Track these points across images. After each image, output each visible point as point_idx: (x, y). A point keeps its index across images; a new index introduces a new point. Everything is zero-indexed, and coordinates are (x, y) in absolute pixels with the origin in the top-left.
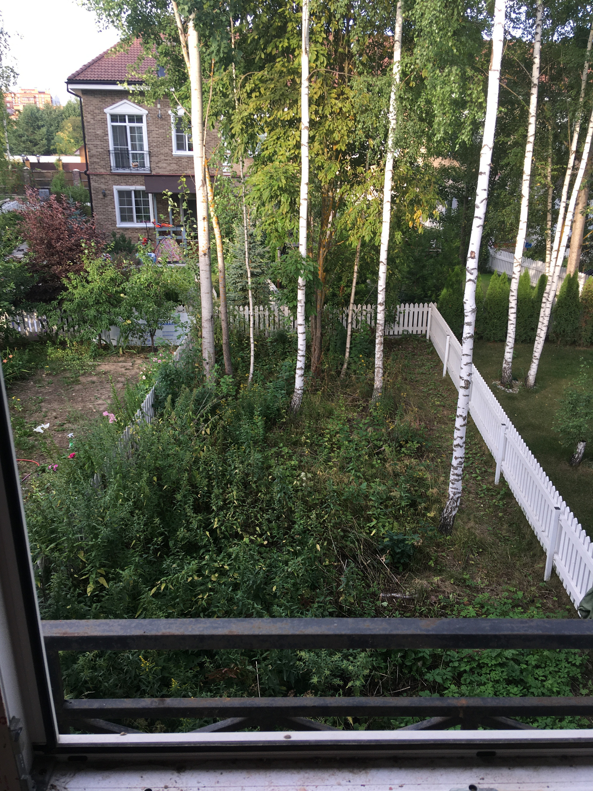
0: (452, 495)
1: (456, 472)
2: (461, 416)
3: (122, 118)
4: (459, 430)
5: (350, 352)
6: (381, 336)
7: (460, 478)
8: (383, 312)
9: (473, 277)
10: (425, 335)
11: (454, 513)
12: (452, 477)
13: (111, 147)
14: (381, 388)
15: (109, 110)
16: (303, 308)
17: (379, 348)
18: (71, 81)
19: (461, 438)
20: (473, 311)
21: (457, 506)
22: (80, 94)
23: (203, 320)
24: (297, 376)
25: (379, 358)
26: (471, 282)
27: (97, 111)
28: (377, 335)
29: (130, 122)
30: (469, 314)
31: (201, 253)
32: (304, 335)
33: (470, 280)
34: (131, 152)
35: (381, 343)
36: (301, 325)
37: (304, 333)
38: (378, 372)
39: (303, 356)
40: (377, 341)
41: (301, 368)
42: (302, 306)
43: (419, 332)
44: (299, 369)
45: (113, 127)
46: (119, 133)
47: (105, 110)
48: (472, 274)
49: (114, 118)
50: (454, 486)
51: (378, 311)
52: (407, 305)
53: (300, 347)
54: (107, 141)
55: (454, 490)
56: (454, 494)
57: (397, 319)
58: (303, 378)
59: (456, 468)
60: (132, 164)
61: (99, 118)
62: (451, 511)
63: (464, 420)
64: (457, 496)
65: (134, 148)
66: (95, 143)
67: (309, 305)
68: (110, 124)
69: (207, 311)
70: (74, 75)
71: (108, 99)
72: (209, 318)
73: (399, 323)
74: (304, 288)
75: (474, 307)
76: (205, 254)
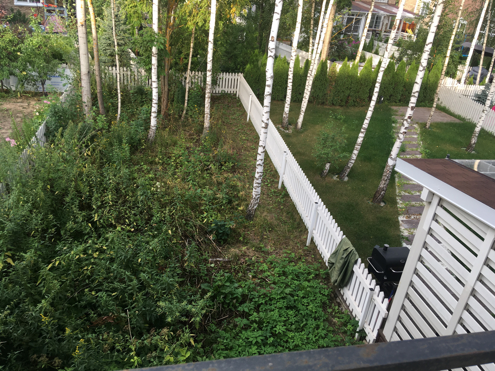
0: (254, 196)
1: (257, 181)
2: (262, 146)
4: (260, 155)
5: (188, 103)
6: (209, 93)
7: (260, 185)
8: (210, 76)
9: (272, 54)
10: (236, 95)
12: (255, 185)
14: (209, 127)
16: (156, 70)
17: (208, 100)
19: (262, 160)
20: (271, 77)
21: (257, 203)
23: (82, 74)
24: (152, 117)
25: (207, 107)
26: (271, 58)
28: (207, 91)
30: (269, 79)
31: (79, 24)
32: (157, 89)
33: (270, 56)
35: (209, 98)
36: (154, 82)
38: (207, 117)
39: (156, 103)
40: (206, 96)
41: (155, 112)
43: (232, 92)
44: (153, 112)
48: (272, 52)
50: (256, 190)
51: (207, 75)
52: (225, 73)
53: (154, 97)
55: (256, 193)
56: (256, 195)
57: (218, 83)
58: (156, 119)
59: (257, 179)
62: (254, 206)
63: (264, 148)
64: (258, 196)
67: (160, 68)
69: (85, 67)
72: (87, 73)
73: (219, 85)
74: (156, 55)
75: (272, 75)
76: (82, 25)
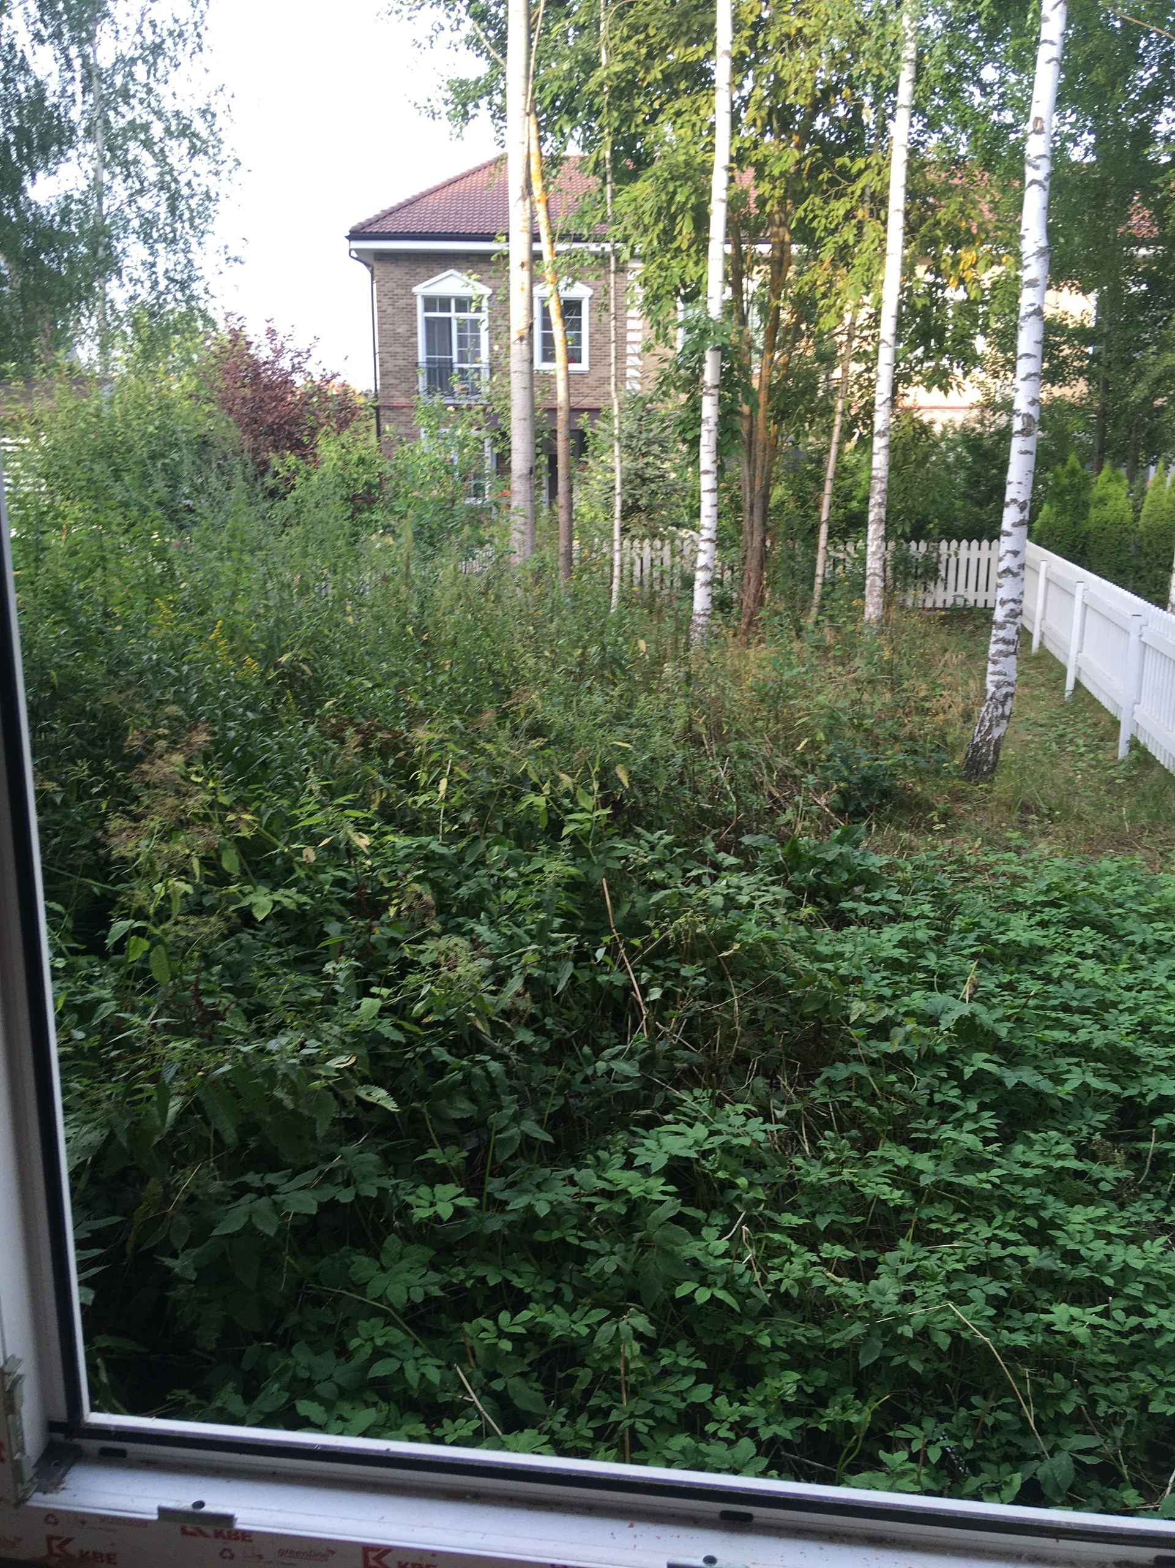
0: (992, 689)
1: (1002, 634)
2: (1014, 501)
3: (443, 303)
4: (1009, 534)
6: (880, 504)
7: (1011, 648)
8: (885, 452)
9: (1040, 175)
11: (997, 733)
12: (993, 649)
13: (422, 357)
15: (421, 290)
16: (714, 434)
17: (875, 530)
18: (356, 235)
20: (1041, 252)
21: (1003, 716)
22: (370, 261)
23: (513, 479)
24: (697, 585)
25: (874, 553)
26: (1035, 187)
27: (399, 291)
28: (872, 502)
29: (457, 311)
30: (1032, 261)
31: (514, 336)
32: (714, 495)
33: (1033, 182)
34: (457, 366)
35: (880, 520)
36: (707, 472)
37: (713, 490)
38: (873, 584)
39: (709, 540)
40: (871, 517)
41: (705, 568)
42: (710, 431)
44: (701, 568)
45: (428, 320)
46: (438, 331)
47: (415, 290)
48: (1037, 168)
49: (431, 303)
50: (998, 668)
51: (875, 450)
53: (704, 521)
54: (415, 346)
55: (996, 678)
56: (998, 686)
57: (943, 573)
58: (709, 590)
59: (1002, 626)
60: (457, 388)
61: (402, 303)
62: (991, 727)
63: (1022, 509)
64: (1004, 690)
65: (462, 359)
66: (393, 349)
68: (421, 315)
69: (522, 456)
70: (363, 226)
71: (421, 270)
72: (526, 471)
74: (716, 392)
75: (1043, 243)
76: (521, 339)
